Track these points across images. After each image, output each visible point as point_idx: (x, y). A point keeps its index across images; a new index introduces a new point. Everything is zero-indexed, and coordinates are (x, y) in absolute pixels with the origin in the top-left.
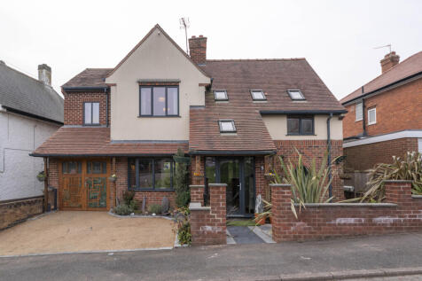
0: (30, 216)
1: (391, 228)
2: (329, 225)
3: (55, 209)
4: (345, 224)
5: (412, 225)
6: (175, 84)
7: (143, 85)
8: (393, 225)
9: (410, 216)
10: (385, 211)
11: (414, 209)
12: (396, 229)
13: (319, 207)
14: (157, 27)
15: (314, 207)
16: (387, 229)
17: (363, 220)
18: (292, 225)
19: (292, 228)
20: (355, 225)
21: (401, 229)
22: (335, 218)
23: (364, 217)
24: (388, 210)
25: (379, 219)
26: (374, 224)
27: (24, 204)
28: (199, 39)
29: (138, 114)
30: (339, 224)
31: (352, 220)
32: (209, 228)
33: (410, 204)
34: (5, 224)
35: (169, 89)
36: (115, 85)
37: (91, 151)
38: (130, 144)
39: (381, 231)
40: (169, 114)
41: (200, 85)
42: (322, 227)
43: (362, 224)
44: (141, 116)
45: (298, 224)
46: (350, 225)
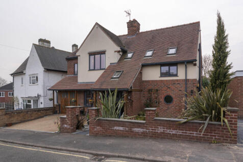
0: (46, 115)
1: (141, 135)
2: (111, 130)
3: (60, 113)
4: (118, 130)
5: (153, 134)
6: (103, 53)
7: (91, 54)
8: (142, 133)
9: (152, 130)
10: (139, 125)
11: (155, 125)
12: (144, 136)
13: (107, 120)
14: (97, 24)
15: (105, 120)
16: (139, 135)
17: (127, 128)
18: (95, 128)
19: (95, 129)
20: (123, 131)
21: (147, 136)
22: (114, 126)
23: (128, 127)
24: (140, 125)
25: (135, 129)
26: (132, 132)
27: (42, 110)
28: (132, 21)
29: (88, 69)
30: (116, 130)
31: (121, 128)
32: (65, 126)
33: (152, 123)
34: (33, 118)
35: (102, 55)
36: (79, 56)
37: (68, 88)
38: (87, 84)
39: (136, 136)
40: (102, 68)
41: (115, 52)
42: (108, 130)
43: (126, 131)
44: (90, 70)
45: (98, 127)
46: (121, 131)
